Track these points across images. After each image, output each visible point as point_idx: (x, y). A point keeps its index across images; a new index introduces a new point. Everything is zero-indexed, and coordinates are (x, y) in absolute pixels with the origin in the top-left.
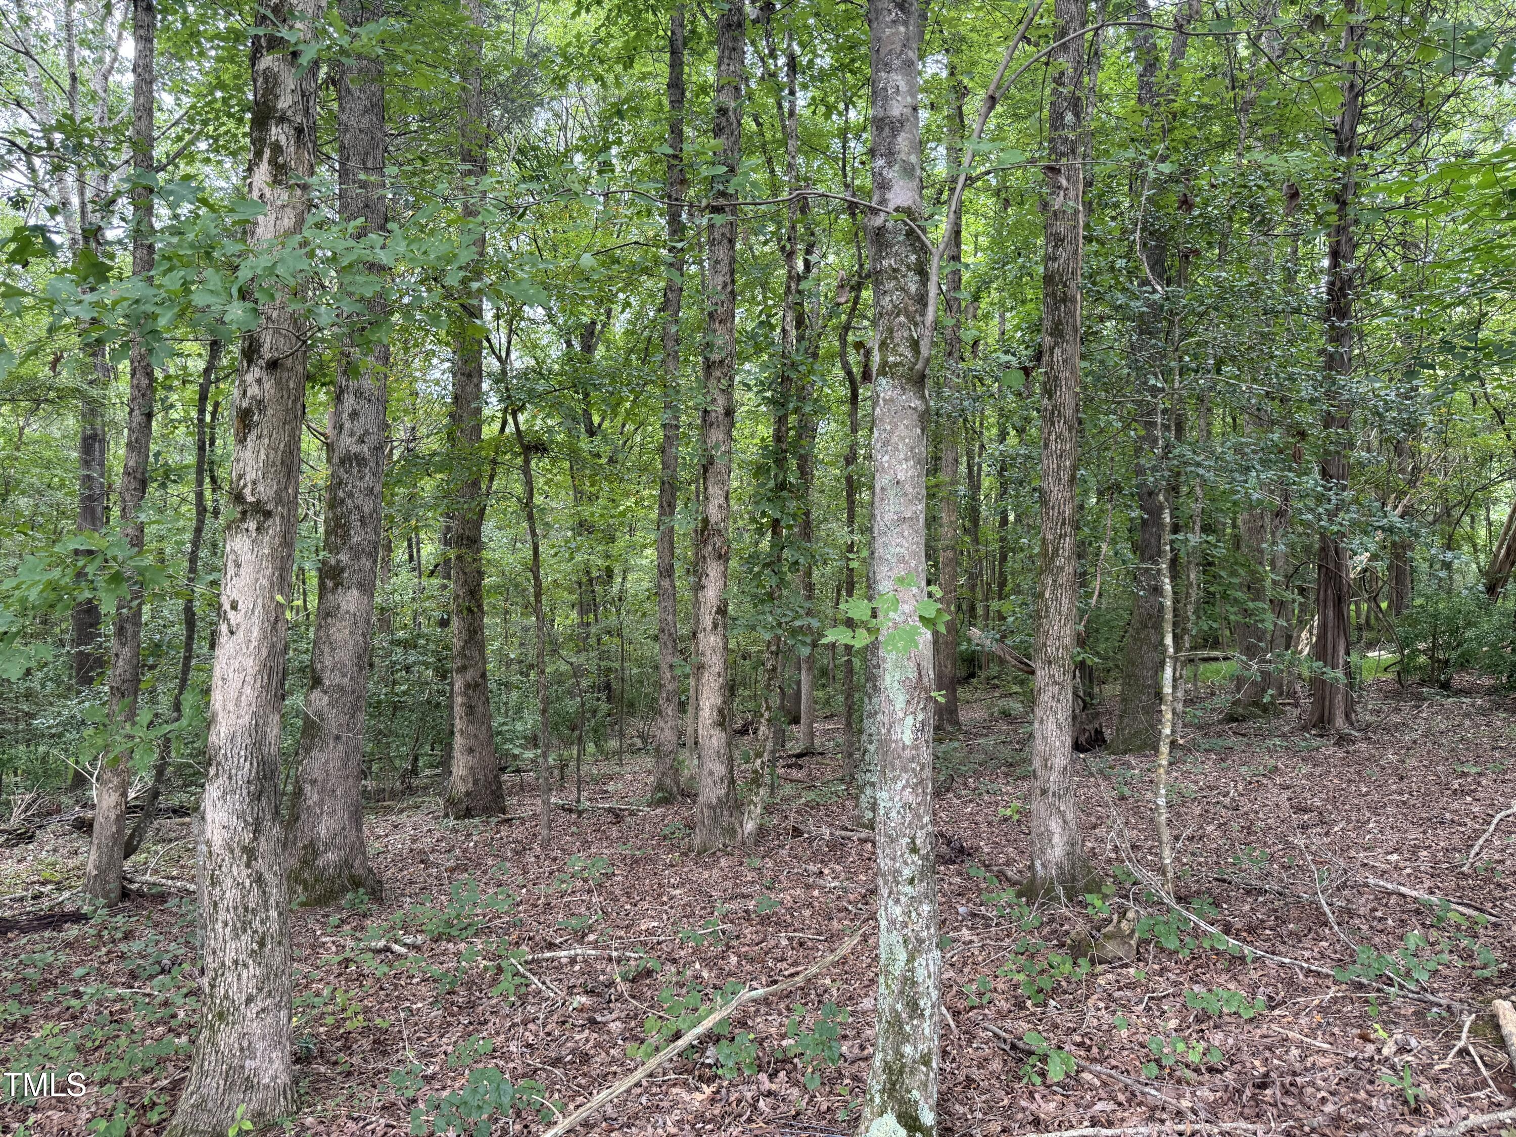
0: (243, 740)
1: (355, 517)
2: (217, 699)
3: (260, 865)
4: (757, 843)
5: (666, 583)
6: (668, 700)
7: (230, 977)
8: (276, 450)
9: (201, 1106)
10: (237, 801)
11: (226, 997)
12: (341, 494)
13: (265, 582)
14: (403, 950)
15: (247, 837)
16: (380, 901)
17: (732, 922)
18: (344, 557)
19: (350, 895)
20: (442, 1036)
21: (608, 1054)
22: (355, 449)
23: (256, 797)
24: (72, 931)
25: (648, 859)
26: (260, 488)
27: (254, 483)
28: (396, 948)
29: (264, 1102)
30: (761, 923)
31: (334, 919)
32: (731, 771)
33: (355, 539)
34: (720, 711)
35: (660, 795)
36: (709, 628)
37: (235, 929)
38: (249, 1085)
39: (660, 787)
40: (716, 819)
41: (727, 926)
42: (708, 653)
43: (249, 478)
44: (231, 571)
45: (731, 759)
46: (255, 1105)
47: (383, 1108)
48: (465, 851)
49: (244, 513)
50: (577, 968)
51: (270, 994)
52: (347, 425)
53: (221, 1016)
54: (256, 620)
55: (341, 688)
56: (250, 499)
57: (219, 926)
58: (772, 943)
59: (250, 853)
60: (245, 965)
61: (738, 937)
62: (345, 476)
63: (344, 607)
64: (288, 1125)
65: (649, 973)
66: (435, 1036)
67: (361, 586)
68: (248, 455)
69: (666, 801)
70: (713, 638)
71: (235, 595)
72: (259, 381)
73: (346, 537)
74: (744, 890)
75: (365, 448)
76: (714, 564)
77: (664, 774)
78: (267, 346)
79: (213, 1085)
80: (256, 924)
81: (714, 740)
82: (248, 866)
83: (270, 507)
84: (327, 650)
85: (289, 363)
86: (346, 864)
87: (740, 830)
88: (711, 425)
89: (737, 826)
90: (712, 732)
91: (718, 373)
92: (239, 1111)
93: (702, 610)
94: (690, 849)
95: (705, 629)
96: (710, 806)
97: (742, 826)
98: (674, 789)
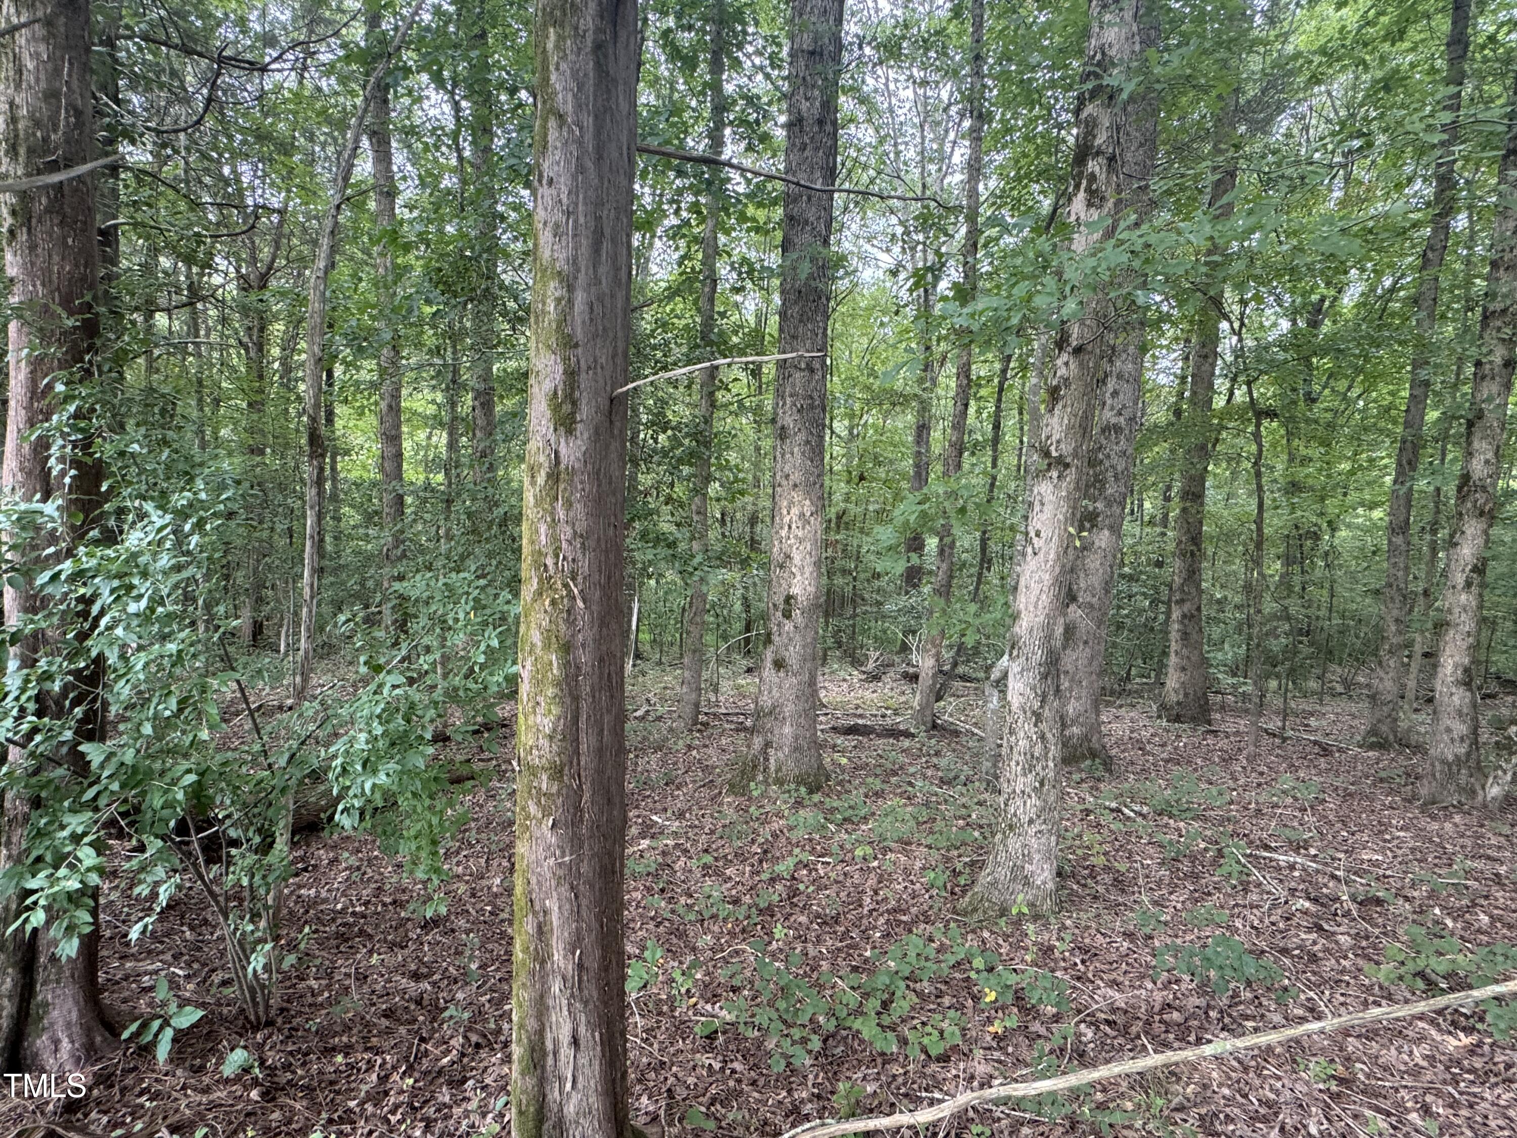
0: (1038, 634)
1: (1110, 474)
2: (1022, 601)
3: (1043, 726)
4: (1502, 810)
5: (1399, 540)
6: (1390, 652)
7: (1019, 802)
8: (1076, 416)
9: (994, 884)
10: (1032, 677)
11: (1015, 815)
12: (1101, 456)
13: (1061, 517)
14: (1132, 814)
15: (1036, 705)
16: (1110, 771)
18: (1100, 505)
19: (1088, 762)
20: (1171, 893)
21: (1338, 962)
22: (1113, 420)
23: (1044, 677)
24: (906, 743)
25: (1363, 796)
26: (1063, 446)
27: (1058, 442)
28: (1126, 811)
29: (1036, 896)
31: (1076, 777)
32: (1475, 731)
33: (1110, 491)
34: (1467, 670)
35: (1374, 739)
36: (1460, 587)
37: (1024, 769)
38: (1027, 882)
39: (1373, 732)
40: (1451, 776)
42: (1456, 610)
43: (1054, 439)
44: (1037, 508)
45: (1475, 720)
46: (1030, 897)
47: (1124, 934)
48: (1176, 748)
49: (1049, 465)
50: (1296, 874)
51: (1045, 822)
52: (1109, 402)
53: (1011, 827)
54: (1053, 545)
55: (1091, 606)
56: (1054, 454)
57: (1013, 764)
59: (1038, 717)
60: (1029, 796)
62: (1104, 442)
63: (1097, 544)
64: (1053, 920)
65: (1379, 902)
66: (1164, 891)
67: (1111, 528)
68: (1055, 421)
69: (1382, 746)
70: (1463, 597)
71: (1039, 526)
72: (1067, 364)
73: (1102, 489)
75: (1122, 419)
76: (1473, 522)
77: (1379, 721)
78: (1075, 336)
79: (1002, 873)
80: (1039, 768)
81: (1455, 698)
82: (1036, 725)
83: (1068, 460)
84: (1082, 575)
85: (1090, 348)
86: (1086, 738)
87: (1481, 792)
88: (1483, 378)
89: (1478, 787)
90: (1454, 690)
91: (1499, 323)
92: (1020, 897)
93: (1453, 567)
94: (1415, 797)
95: (1454, 587)
96: (1444, 762)
97: (1483, 788)
98: (1391, 737)
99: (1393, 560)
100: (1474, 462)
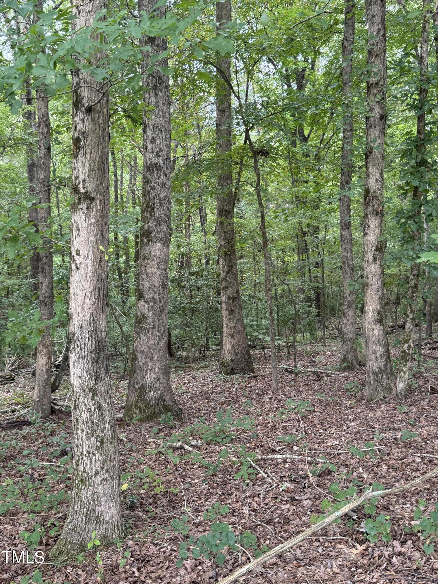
0: (87, 329)
1: (156, 201)
3: (99, 398)
4: (406, 397)
5: (346, 233)
6: (348, 306)
7: (86, 460)
9: (74, 530)
10: (86, 363)
11: (85, 471)
12: (148, 188)
13: (93, 239)
14: (191, 449)
15: (92, 383)
16: (181, 420)
17: (386, 445)
18: (152, 224)
19: (163, 416)
20: (206, 500)
21: (301, 519)
22: (154, 160)
23: (96, 361)
24: (26, 430)
25: (336, 403)
26: (87, 184)
27: (84, 181)
28: (187, 447)
29: (106, 530)
30: (405, 447)
31: (155, 429)
32: (387, 351)
33: (157, 214)
34: (379, 313)
35: (345, 364)
36: (371, 261)
37: (87, 434)
38: (98, 520)
39: (345, 360)
40: (378, 381)
41: (382, 447)
42: (370, 276)
43: (82, 177)
44: (75, 233)
45: (387, 343)
46: (102, 532)
47: (171, 539)
48: (230, 393)
49: (79, 199)
50: (287, 466)
51: (107, 471)
52: (150, 146)
53: (82, 481)
54: (90, 261)
55: (154, 300)
56: (82, 191)
57: (79, 432)
58: (411, 459)
59: (94, 392)
60: (94, 454)
61: (389, 454)
62: (150, 177)
63: (153, 254)
64: (119, 544)
65: (330, 472)
66: (203, 500)
67: (161, 241)
68: (80, 165)
69: (349, 368)
70: (373, 267)
71: (78, 247)
72: (82, 120)
73: (152, 213)
74: (395, 426)
75: (160, 160)
76: (373, 219)
77: (347, 352)
78: (86, 99)
79: (80, 519)
80: (99, 431)
81: (376, 332)
82: (93, 399)
83: (93, 195)
84: (145, 278)
85: (98, 108)
86: (161, 398)
87: (394, 388)
88: (371, 126)
89: (393, 385)
90: (374, 326)
91: (375, 91)
92: (94, 534)
93: (366, 249)
94: (362, 398)
95: (368, 261)
96: (374, 373)
97: (395, 385)
98: (355, 361)
99: (344, 246)
100: (371, 180)
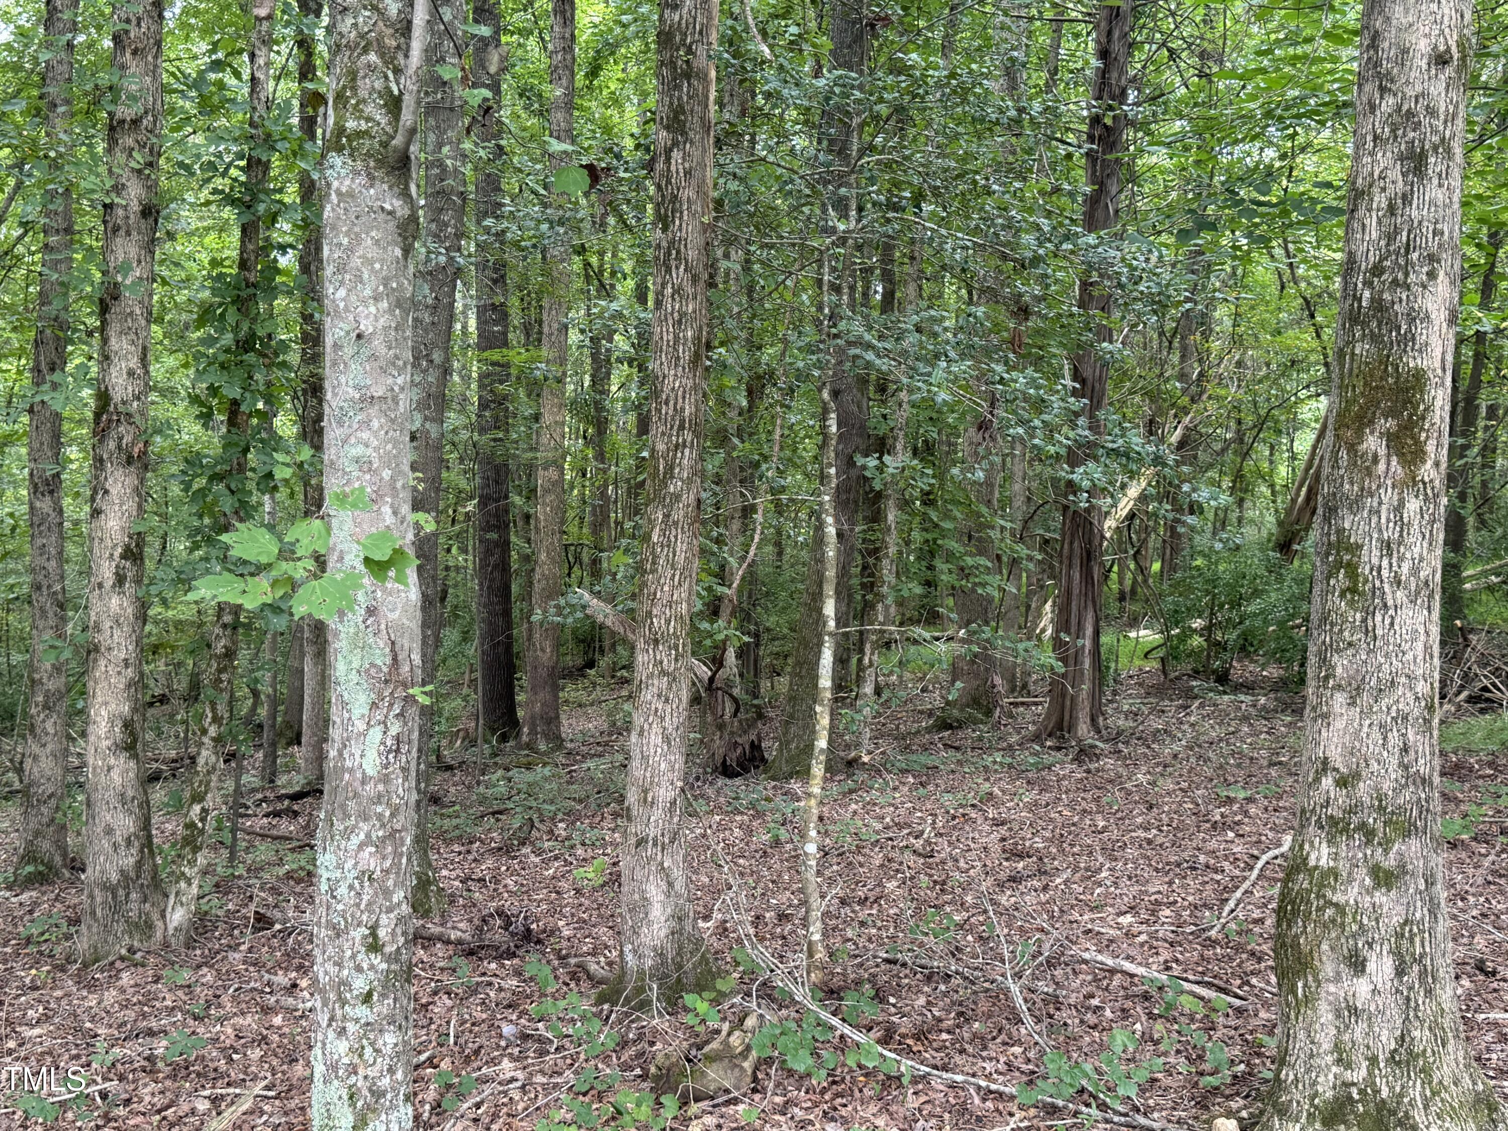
17: (122, 1078)
30: (173, 1077)
41: (112, 1086)
58: (185, 1108)
61: (127, 1102)
74: (154, 1024)
